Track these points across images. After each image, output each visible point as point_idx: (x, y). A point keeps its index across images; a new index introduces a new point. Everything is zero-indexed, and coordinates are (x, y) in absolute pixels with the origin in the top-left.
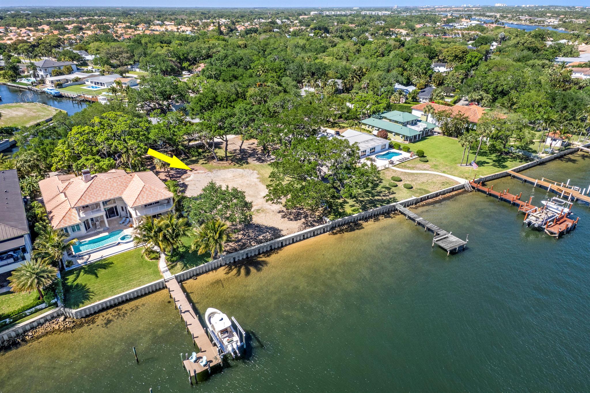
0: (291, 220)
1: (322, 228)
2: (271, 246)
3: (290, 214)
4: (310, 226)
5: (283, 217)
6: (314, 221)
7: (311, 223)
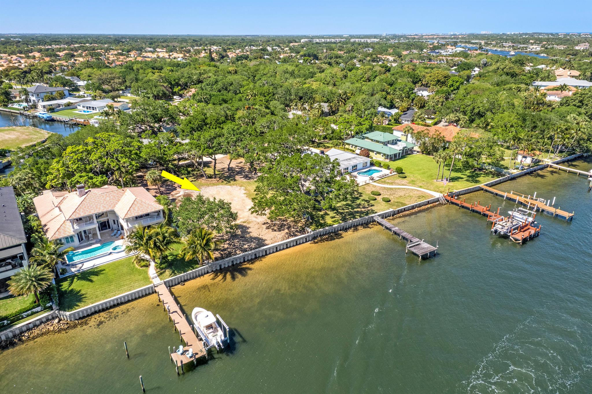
0: (275, 231)
1: (304, 237)
2: (255, 255)
3: (274, 225)
4: (293, 236)
5: (268, 228)
6: (297, 231)
7: (293, 233)
